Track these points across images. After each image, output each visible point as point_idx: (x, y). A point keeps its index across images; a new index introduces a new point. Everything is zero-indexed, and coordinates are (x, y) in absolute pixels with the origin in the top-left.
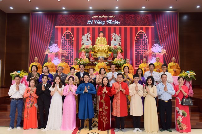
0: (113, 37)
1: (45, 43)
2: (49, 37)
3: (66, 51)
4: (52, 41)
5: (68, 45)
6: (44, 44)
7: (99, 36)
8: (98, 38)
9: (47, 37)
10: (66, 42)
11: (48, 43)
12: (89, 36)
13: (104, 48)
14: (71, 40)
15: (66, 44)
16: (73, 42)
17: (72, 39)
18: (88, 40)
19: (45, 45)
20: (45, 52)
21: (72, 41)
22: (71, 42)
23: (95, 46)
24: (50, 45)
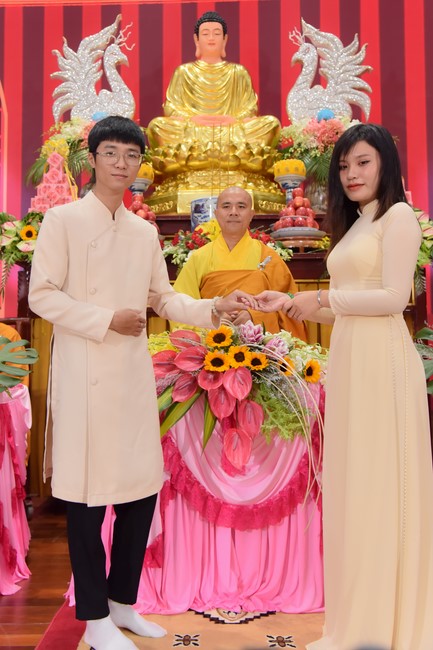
0: (306, 55)
7: (190, 56)
8: (185, 68)
12: (115, 55)
13: (236, 140)
18: (104, 84)
23: (158, 121)
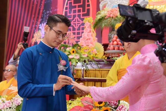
1: (34, 17)
2: (40, 5)
3: (74, 33)
4: (46, 12)
5: (77, 18)
6: (32, 20)
9: (37, 5)
10: (75, 12)
11: (38, 18)
14: (83, 6)
15: (74, 16)
16: (88, 10)
17: (87, 3)
19: (33, 23)
20: (33, 37)
21: (86, 8)
22: (84, 11)
24: (42, 21)
